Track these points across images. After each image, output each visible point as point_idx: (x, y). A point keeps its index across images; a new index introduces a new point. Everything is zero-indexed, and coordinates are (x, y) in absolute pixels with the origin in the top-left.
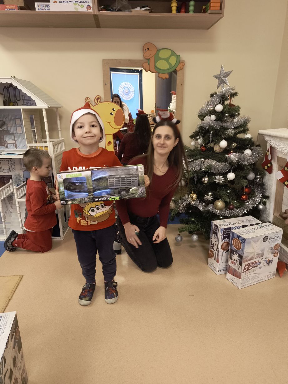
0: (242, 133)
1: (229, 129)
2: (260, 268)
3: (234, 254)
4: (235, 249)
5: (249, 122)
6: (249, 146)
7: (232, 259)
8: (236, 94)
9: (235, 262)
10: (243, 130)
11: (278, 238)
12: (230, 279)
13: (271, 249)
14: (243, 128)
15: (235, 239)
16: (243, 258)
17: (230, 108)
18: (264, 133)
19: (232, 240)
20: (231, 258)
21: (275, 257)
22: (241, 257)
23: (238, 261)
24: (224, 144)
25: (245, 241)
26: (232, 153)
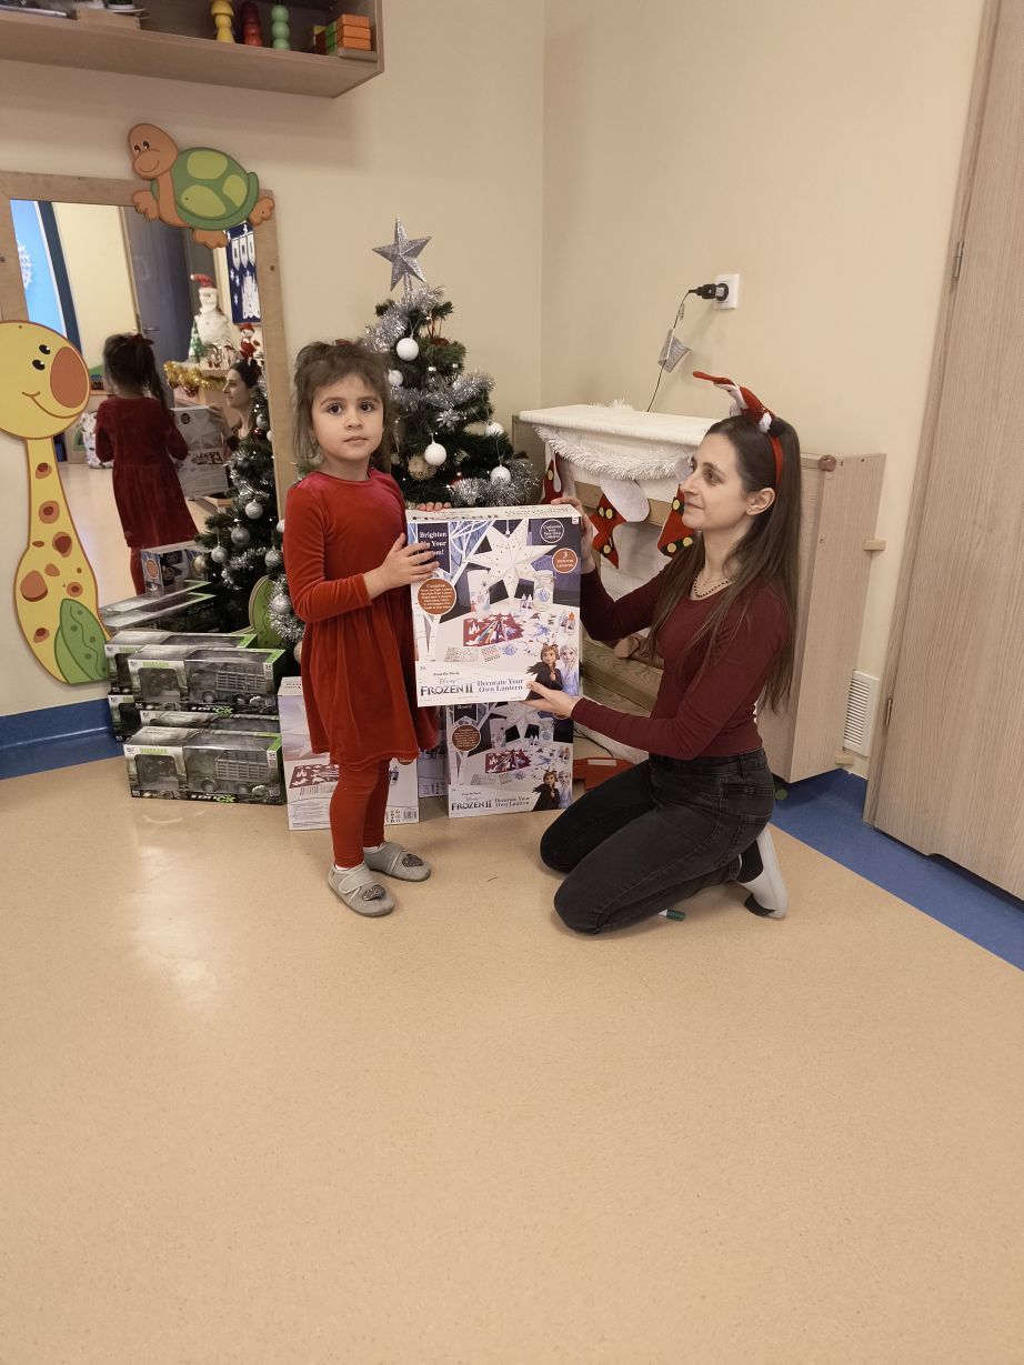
0: (477, 420)
1: (442, 410)
5: (491, 388)
6: (501, 458)
8: (447, 308)
10: (479, 413)
14: (479, 406)
17: (440, 350)
18: (534, 421)
24: (436, 453)
26: (461, 478)
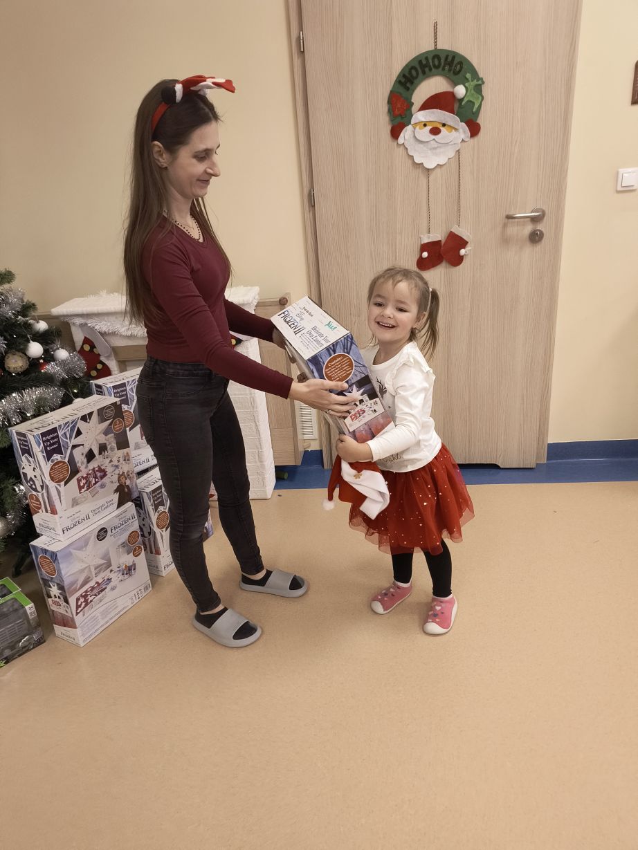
2: (113, 589)
4: (47, 577)
11: (131, 520)
12: (62, 635)
13: (124, 547)
19: (37, 561)
20: (50, 596)
21: (137, 556)
22: (61, 587)
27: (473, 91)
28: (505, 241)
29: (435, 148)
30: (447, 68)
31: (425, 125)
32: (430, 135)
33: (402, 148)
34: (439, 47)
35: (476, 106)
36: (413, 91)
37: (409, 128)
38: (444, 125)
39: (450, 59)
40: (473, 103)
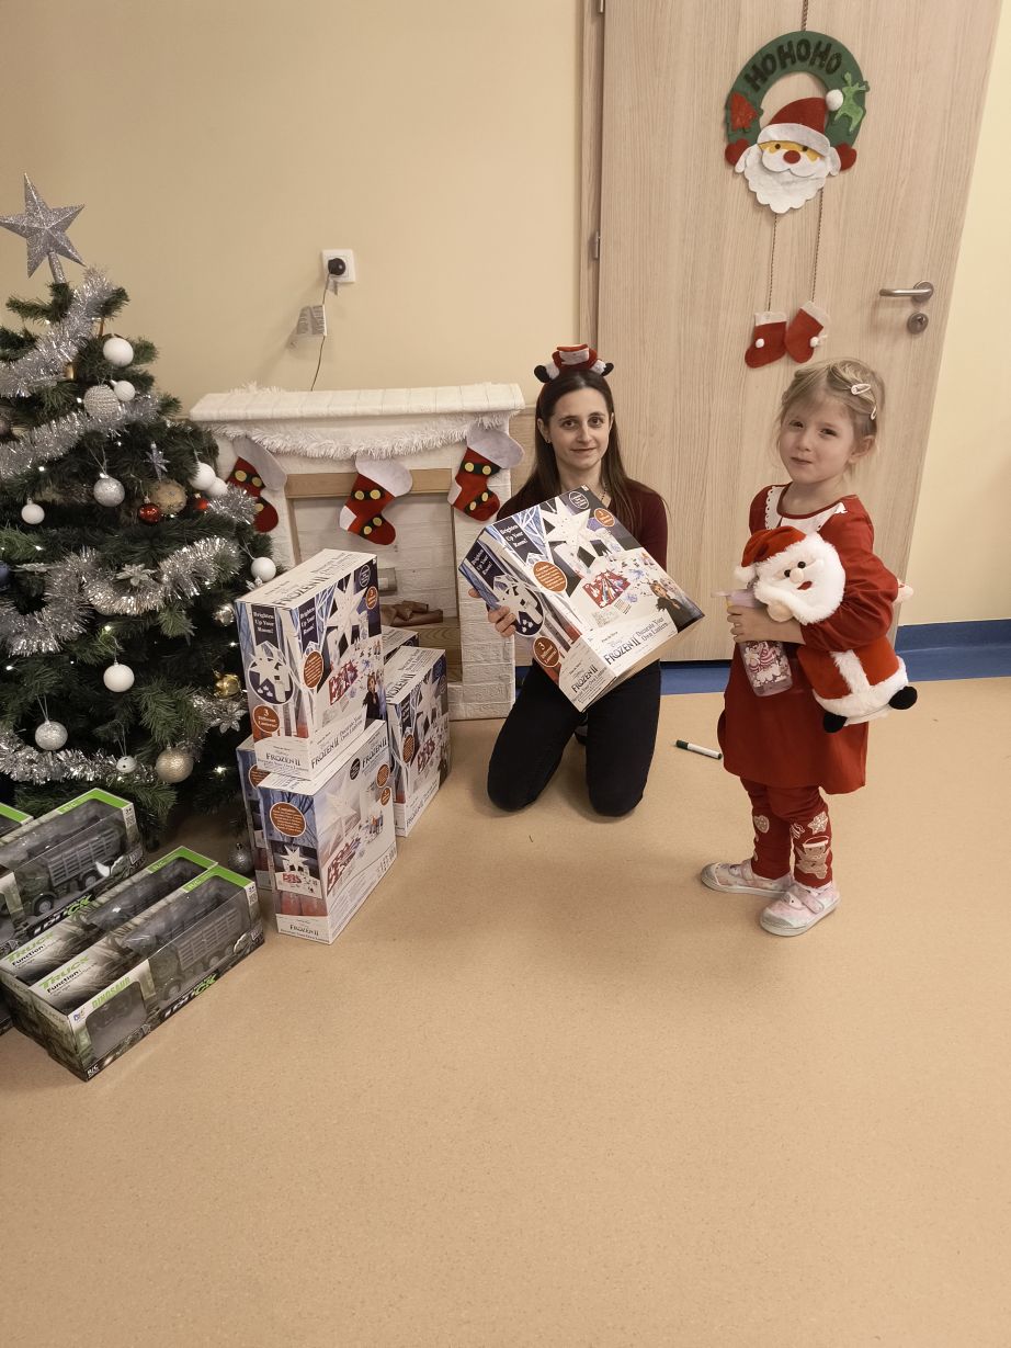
2: (361, 855)
3: (286, 853)
4: (283, 837)
7: (282, 870)
9: (296, 873)
12: (293, 930)
13: (373, 789)
15: (276, 808)
16: (319, 851)
19: (266, 814)
20: (280, 869)
21: (384, 804)
22: (310, 853)
23: (306, 869)
25: (312, 802)
27: (851, 102)
28: (874, 328)
29: (788, 183)
30: (817, 62)
31: (778, 147)
32: (783, 162)
33: (739, 179)
34: (809, 28)
35: (854, 123)
36: (765, 92)
37: (754, 149)
38: (805, 149)
39: (823, 48)
40: (850, 119)
